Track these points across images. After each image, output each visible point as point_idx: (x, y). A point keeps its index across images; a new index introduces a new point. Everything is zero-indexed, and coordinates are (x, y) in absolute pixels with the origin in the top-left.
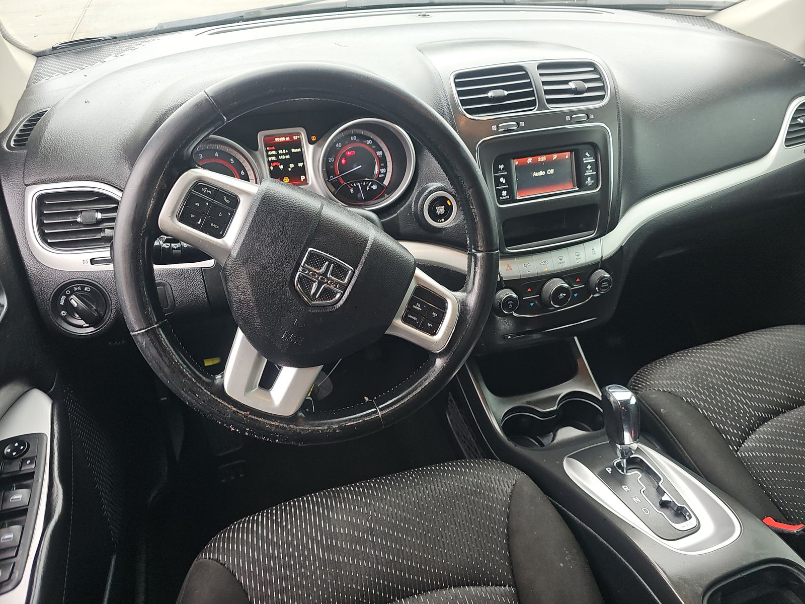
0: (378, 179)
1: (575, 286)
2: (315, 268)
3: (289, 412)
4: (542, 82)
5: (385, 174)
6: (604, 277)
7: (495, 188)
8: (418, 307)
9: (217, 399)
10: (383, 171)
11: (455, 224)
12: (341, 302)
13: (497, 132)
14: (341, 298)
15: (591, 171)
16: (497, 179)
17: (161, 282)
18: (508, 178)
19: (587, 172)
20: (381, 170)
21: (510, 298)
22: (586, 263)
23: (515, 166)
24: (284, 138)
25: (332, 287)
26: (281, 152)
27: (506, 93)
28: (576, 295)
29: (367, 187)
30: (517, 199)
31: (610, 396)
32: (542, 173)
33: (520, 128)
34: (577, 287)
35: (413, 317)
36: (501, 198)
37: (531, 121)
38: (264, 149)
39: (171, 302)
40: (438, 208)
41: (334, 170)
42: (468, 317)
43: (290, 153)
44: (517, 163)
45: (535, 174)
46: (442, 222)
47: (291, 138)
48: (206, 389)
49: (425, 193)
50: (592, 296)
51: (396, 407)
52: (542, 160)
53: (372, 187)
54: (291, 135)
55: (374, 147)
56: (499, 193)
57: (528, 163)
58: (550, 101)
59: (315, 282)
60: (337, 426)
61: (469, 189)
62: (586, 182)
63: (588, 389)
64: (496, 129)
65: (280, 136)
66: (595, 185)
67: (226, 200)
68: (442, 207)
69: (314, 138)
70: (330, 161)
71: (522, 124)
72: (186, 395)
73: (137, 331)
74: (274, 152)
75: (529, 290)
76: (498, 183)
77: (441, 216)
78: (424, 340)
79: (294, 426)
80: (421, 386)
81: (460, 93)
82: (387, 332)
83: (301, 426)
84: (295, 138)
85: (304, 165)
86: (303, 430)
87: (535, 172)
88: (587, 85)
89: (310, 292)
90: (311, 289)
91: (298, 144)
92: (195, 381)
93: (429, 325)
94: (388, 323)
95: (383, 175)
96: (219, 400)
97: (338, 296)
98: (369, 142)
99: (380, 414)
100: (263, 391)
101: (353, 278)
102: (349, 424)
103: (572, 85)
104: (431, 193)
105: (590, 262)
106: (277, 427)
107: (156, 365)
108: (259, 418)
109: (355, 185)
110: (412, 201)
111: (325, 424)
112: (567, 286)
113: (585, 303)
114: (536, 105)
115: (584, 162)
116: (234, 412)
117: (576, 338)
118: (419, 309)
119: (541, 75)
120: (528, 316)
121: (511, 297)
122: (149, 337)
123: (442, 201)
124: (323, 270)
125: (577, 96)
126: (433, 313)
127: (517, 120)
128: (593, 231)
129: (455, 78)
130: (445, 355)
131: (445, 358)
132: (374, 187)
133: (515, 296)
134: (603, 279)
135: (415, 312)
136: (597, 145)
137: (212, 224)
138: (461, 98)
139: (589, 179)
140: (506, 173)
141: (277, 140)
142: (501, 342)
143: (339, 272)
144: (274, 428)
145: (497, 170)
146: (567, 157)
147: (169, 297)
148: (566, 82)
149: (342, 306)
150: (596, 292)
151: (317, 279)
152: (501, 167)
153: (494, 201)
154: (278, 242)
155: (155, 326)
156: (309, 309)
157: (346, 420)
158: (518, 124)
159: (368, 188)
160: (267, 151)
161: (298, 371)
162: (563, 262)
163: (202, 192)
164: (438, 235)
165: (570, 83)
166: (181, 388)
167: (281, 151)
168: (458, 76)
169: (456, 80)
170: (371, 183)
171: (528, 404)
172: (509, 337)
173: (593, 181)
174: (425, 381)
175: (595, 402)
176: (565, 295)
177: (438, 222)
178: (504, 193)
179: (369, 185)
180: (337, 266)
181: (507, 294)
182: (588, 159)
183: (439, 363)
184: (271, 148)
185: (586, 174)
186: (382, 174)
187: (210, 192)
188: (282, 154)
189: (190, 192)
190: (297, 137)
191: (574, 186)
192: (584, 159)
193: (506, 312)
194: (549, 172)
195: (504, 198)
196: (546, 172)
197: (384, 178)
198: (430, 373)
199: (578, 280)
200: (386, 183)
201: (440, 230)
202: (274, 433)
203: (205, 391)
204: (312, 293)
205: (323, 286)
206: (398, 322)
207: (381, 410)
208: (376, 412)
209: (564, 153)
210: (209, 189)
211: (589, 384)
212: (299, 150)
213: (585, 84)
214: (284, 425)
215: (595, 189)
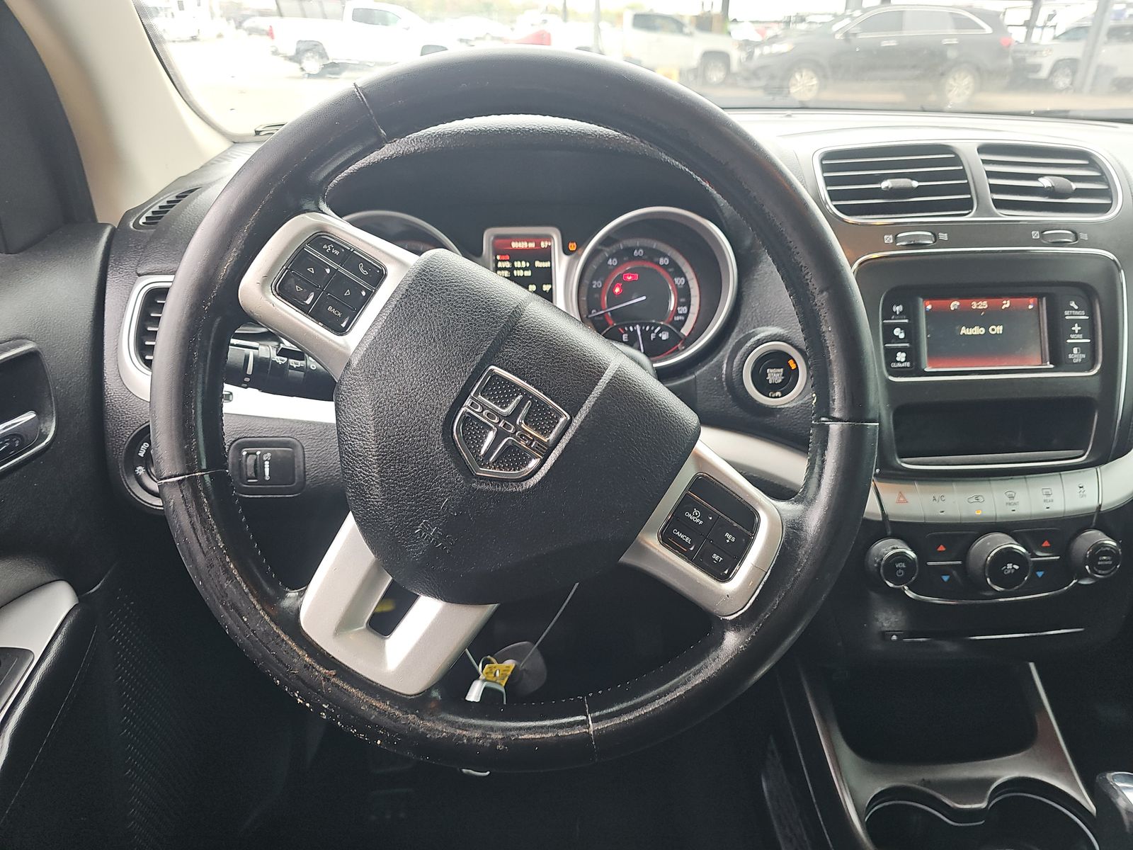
0: (673, 322)
1: (1039, 554)
2: (496, 403)
3: (411, 686)
4: (986, 171)
5: (686, 316)
6: (1103, 545)
7: (882, 347)
8: (695, 517)
9: (280, 632)
10: (683, 310)
11: (801, 402)
12: (538, 477)
13: (893, 247)
14: (537, 469)
15: (1081, 336)
16: (888, 330)
17: (289, 442)
18: (912, 332)
19: (1072, 336)
20: (679, 309)
21: (901, 557)
22: (1064, 512)
23: (926, 311)
24: (526, 243)
25: (523, 444)
26: (517, 264)
27: (915, 184)
28: (1040, 574)
29: (652, 334)
30: (926, 370)
31: (1118, 796)
32: (978, 331)
33: (937, 242)
34: (1042, 556)
35: (682, 536)
36: (894, 365)
37: (961, 234)
38: (492, 258)
39: (299, 476)
40: (772, 371)
41: (600, 302)
42: (801, 552)
43: (532, 267)
44: (929, 307)
45: (964, 331)
46: (775, 397)
47: (538, 244)
48: (263, 609)
49: (749, 344)
50: (1074, 581)
51: (626, 719)
52: (980, 307)
53: (660, 335)
54: (537, 238)
55: (671, 270)
56: (890, 355)
57: (952, 309)
58: (999, 204)
59: (491, 429)
60: (500, 737)
61: (821, 292)
62: (1070, 356)
63: (1057, 778)
64: (891, 241)
65: (519, 238)
66: (1090, 363)
67: (361, 269)
68: (778, 370)
69: (572, 247)
70: (594, 286)
71: (944, 236)
72: (226, 614)
73: (165, 478)
74: (508, 265)
75: (942, 548)
76: (889, 337)
77: (775, 387)
78: (701, 587)
79: (416, 719)
80: (685, 684)
81: (828, 181)
82: (624, 559)
83: (429, 721)
84: (544, 245)
85: (551, 289)
86: (430, 730)
87: (964, 328)
88: (1075, 186)
89: (480, 448)
90: (483, 443)
91: (546, 255)
92: (246, 590)
93: (715, 557)
94: (628, 539)
95: (682, 318)
96: (283, 636)
97: (533, 463)
98: (663, 261)
99: (592, 727)
100: (372, 637)
101: (567, 434)
102: (526, 736)
103: (1045, 182)
104: (759, 343)
105: (1073, 512)
106: (383, 713)
107: (184, 547)
108: (353, 687)
109: (631, 329)
110: (723, 356)
111: (476, 727)
112: (1024, 550)
113: (1061, 595)
114: (972, 209)
115: (1067, 318)
116: (306, 666)
117: (1032, 665)
118: (697, 521)
119: (984, 162)
120: (936, 601)
121: (903, 554)
122: (182, 492)
123: (778, 359)
124: (508, 410)
125: (1056, 200)
126: (727, 535)
127: (935, 229)
128: (1081, 452)
129: (821, 161)
130: (743, 627)
131: (744, 632)
132: (665, 336)
133: (912, 554)
134: (1102, 549)
135: (688, 527)
136: (1091, 287)
137: (330, 308)
138: (829, 188)
139: (1075, 350)
140: (906, 321)
141: (515, 245)
142: (878, 647)
143: (541, 417)
144: (376, 713)
145: (888, 313)
146: (1030, 307)
147: (299, 466)
148: (1035, 177)
149: (535, 486)
150: (1084, 575)
151: (496, 425)
152: (898, 309)
153: (880, 367)
154: (435, 347)
155: (197, 474)
156: (474, 482)
157: (521, 728)
158: (936, 236)
159: (653, 336)
160: (496, 261)
161: (444, 607)
162: (1015, 504)
163: (324, 251)
164: (768, 420)
165: (1040, 179)
166: (218, 599)
167: (519, 262)
168: (829, 155)
169: (824, 162)
170: (659, 328)
171: (925, 786)
172: (894, 637)
173: (1084, 356)
174: (695, 675)
175: (1073, 809)
176: (1016, 567)
177: (769, 397)
178: (901, 356)
179: (656, 331)
180: (538, 405)
181: (894, 548)
182: (1075, 313)
183: (732, 641)
184: (504, 258)
185: (1069, 341)
186: (680, 315)
187: (337, 253)
188: (519, 269)
189: (301, 249)
190: (547, 243)
191: (1043, 362)
192: (1067, 313)
193: (891, 585)
194: (993, 330)
195: (899, 365)
196: (987, 330)
197: (683, 323)
198: (708, 660)
199: (1046, 544)
200: (685, 331)
201: (771, 411)
202: (373, 724)
203: (262, 613)
204: (482, 452)
205: (506, 440)
206: (652, 541)
207: (595, 720)
208: (584, 723)
209: (1027, 299)
210: (337, 246)
211: (1061, 769)
212: (547, 264)
213: (1072, 184)
214: (397, 713)
215: (1089, 371)
